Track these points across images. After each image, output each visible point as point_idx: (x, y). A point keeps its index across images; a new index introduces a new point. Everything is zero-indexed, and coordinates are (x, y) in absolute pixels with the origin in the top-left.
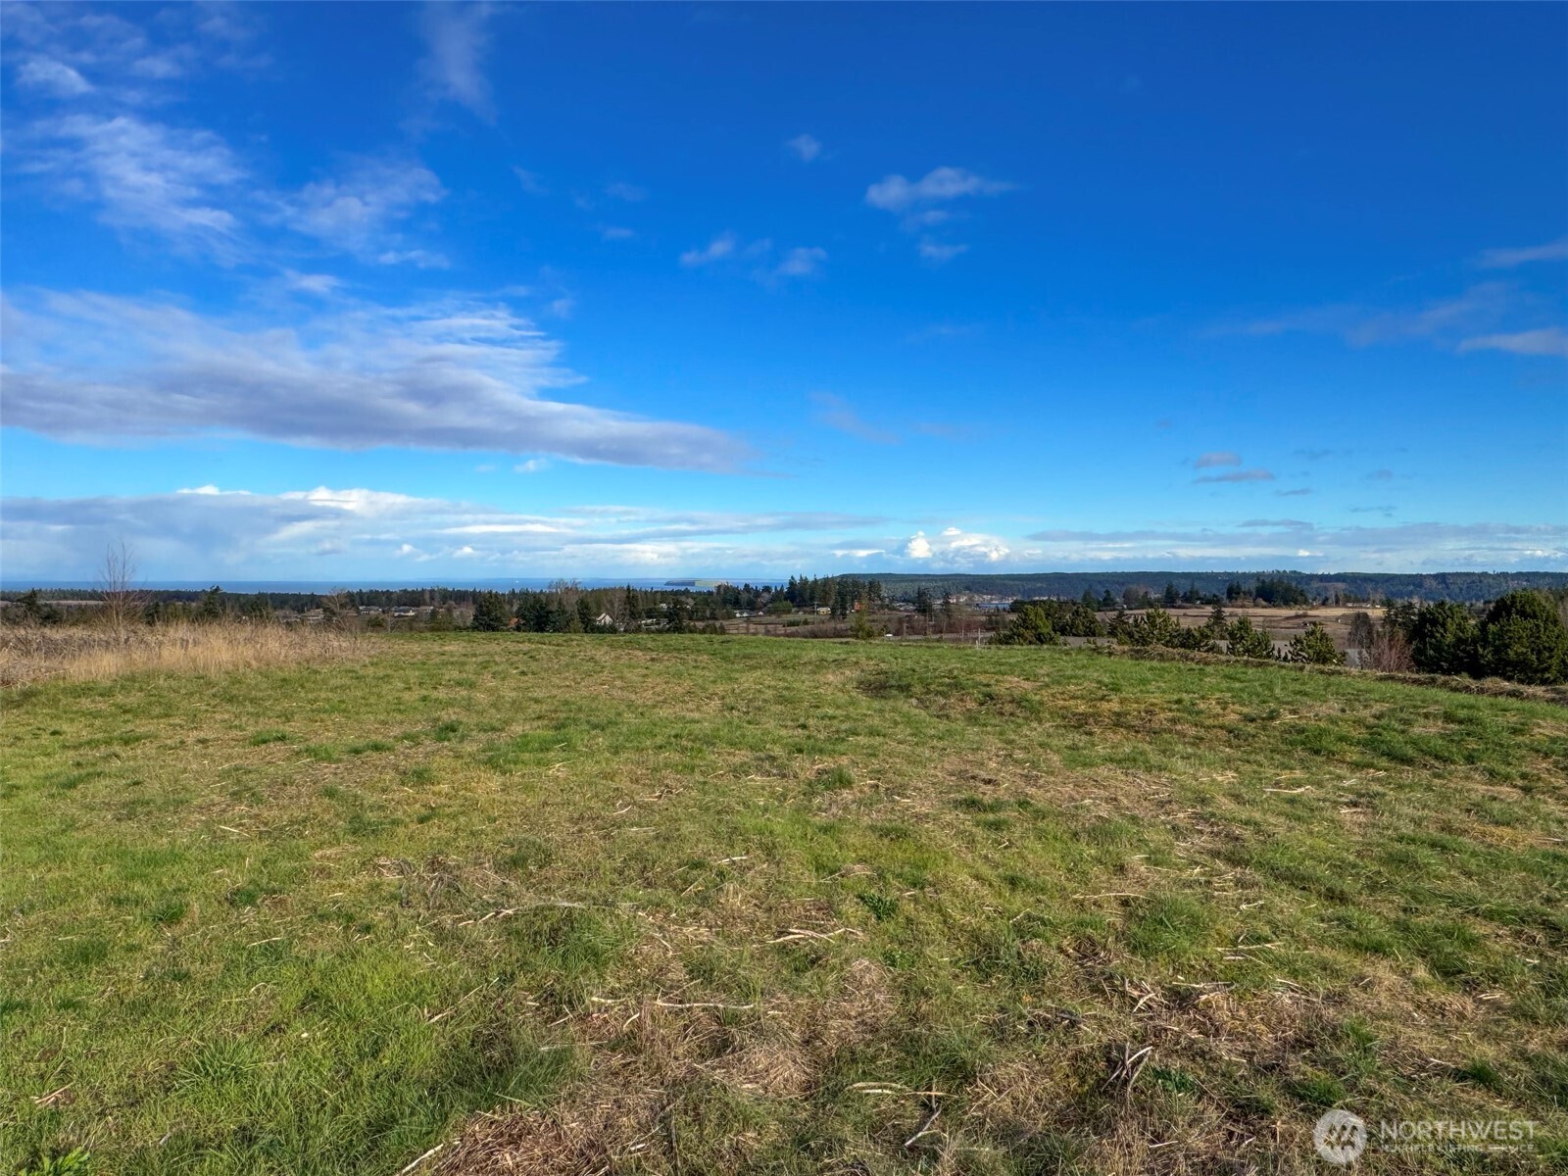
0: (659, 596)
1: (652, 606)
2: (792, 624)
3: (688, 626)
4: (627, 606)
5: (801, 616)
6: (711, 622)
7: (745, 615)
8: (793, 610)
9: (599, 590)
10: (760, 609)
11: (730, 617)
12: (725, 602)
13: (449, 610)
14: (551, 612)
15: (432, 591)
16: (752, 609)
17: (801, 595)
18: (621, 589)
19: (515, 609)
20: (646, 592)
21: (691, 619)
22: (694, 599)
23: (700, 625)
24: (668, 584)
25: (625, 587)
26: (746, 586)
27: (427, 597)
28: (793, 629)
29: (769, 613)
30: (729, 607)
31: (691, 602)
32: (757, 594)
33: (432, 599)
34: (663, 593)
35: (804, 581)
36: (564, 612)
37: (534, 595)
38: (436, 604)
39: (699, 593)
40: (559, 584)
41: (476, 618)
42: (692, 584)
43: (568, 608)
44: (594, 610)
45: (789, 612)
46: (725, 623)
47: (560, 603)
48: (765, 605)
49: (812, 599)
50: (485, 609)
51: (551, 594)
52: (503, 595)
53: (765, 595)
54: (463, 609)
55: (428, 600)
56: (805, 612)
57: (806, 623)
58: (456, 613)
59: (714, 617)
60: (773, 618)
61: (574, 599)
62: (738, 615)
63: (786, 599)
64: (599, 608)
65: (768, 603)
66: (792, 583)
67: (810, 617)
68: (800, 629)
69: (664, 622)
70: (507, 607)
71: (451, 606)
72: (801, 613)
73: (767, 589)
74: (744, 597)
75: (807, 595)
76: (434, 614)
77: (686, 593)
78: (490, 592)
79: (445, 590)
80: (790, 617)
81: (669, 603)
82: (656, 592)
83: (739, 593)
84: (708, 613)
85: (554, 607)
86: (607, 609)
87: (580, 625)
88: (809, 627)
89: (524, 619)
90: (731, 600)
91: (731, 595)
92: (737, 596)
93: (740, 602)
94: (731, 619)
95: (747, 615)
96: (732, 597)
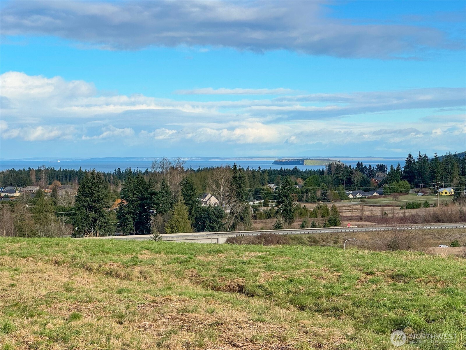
0: (266, 177)
1: (259, 187)
2: (410, 206)
3: (298, 208)
4: (234, 187)
5: (419, 197)
6: (322, 204)
7: (358, 196)
8: (411, 191)
9: (205, 170)
10: (375, 190)
11: (343, 198)
12: (337, 182)
13: (54, 191)
14: (154, 193)
15: (38, 171)
16: (367, 190)
17: (420, 174)
18: (227, 168)
19: (119, 190)
20: (254, 171)
21: (300, 200)
22: (304, 179)
23: (311, 207)
24: (276, 163)
25: (232, 167)
26: (359, 165)
27: (33, 177)
28: (413, 211)
29: (385, 193)
30: (341, 187)
31: (300, 181)
32: (371, 173)
33: (38, 179)
34: (271, 173)
35: (423, 160)
36: (168, 193)
37: (138, 175)
38: (43, 185)
39: (310, 173)
40: (164, 162)
41: (78, 199)
42: (300, 162)
43: (172, 190)
44: (200, 191)
45: (407, 193)
46: (337, 204)
47: (163, 184)
48: (380, 185)
49: (433, 178)
50: (87, 190)
51: (156, 174)
52: (109, 175)
53: (380, 174)
54: (68, 190)
55: (34, 181)
56: (424, 193)
57: (427, 205)
58: (61, 194)
59: (325, 198)
60: (389, 199)
61: (178, 179)
62: (351, 196)
63: (403, 178)
64: (204, 188)
65: (383, 182)
66: (410, 162)
67: (431, 199)
68: (421, 212)
69: (272, 205)
70: (112, 187)
71: (56, 186)
72: (420, 194)
73: (382, 168)
74: (358, 177)
75: (428, 174)
76: (39, 194)
77: (295, 172)
78: (93, 173)
79: (52, 170)
80: (410, 198)
81: (277, 184)
82: (264, 172)
83: (352, 172)
84: (319, 193)
85: (157, 188)
86: (213, 191)
87: (184, 207)
88: (431, 209)
89: (127, 200)
90: (344, 180)
91: (343, 174)
92: (350, 175)
93: (353, 181)
94: (344, 200)
95: (361, 196)
96: (344, 176)
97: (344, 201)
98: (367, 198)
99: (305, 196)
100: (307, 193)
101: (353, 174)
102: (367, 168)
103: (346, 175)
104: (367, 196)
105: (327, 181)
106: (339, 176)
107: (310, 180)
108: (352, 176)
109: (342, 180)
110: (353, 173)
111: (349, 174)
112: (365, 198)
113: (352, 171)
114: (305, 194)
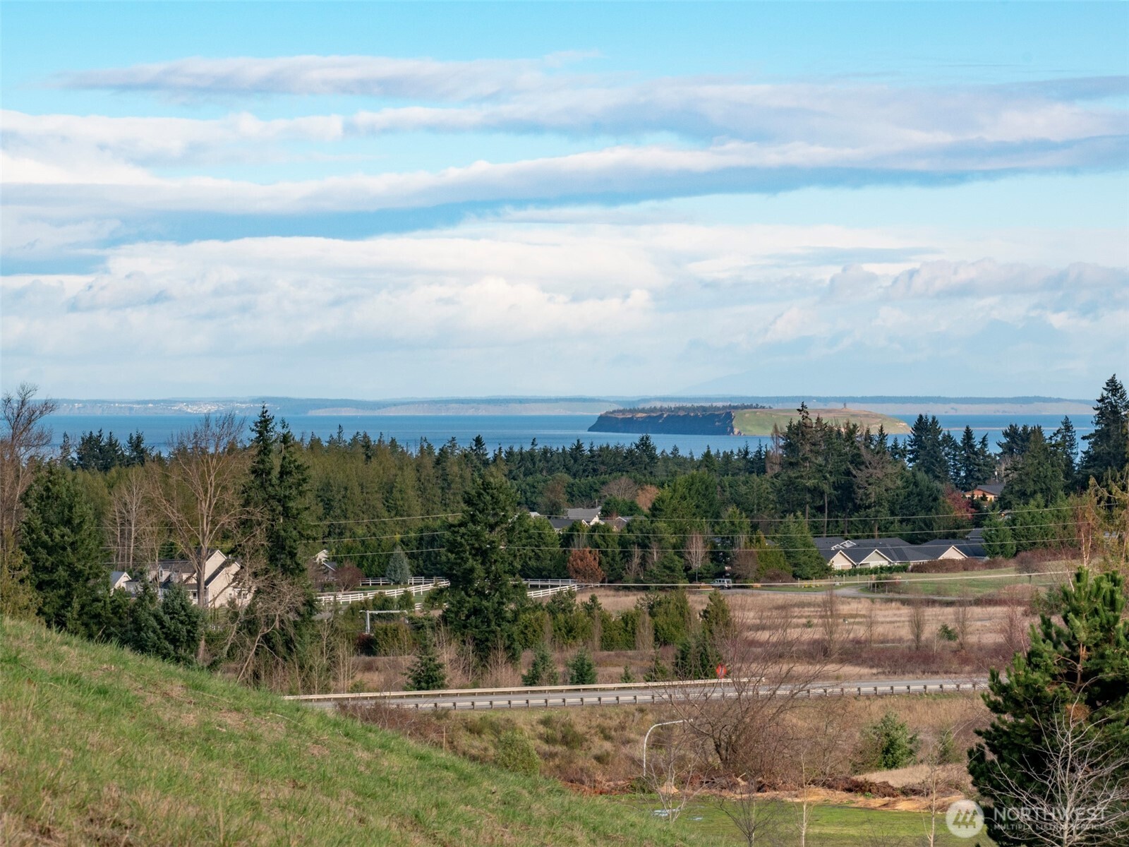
11: (802, 568)
16: (919, 537)
29: (992, 551)
90: (822, 494)
91: (820, 469)
92: (848, 473)
93: (861, 499)
94: (807, 579)
95: (885, 563)
96: (825, 478)
97: (806, 583)
98: (912, 571)
99: (636, 561)
100: (644, 546)
101: (863, 467)
102: (955, 443)
103: (831, 473)
104: (912, 563)
105: (753, 499)
106: (802, 477)
107: (678, 495)
108: (860, 475)
109: (816, 492)
110: (863, 463)
111: (844, 467)
112: (904, 569)
113: (859, 455)
114: (637, 551)
